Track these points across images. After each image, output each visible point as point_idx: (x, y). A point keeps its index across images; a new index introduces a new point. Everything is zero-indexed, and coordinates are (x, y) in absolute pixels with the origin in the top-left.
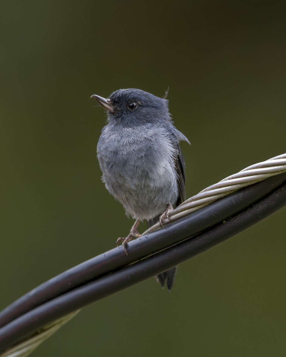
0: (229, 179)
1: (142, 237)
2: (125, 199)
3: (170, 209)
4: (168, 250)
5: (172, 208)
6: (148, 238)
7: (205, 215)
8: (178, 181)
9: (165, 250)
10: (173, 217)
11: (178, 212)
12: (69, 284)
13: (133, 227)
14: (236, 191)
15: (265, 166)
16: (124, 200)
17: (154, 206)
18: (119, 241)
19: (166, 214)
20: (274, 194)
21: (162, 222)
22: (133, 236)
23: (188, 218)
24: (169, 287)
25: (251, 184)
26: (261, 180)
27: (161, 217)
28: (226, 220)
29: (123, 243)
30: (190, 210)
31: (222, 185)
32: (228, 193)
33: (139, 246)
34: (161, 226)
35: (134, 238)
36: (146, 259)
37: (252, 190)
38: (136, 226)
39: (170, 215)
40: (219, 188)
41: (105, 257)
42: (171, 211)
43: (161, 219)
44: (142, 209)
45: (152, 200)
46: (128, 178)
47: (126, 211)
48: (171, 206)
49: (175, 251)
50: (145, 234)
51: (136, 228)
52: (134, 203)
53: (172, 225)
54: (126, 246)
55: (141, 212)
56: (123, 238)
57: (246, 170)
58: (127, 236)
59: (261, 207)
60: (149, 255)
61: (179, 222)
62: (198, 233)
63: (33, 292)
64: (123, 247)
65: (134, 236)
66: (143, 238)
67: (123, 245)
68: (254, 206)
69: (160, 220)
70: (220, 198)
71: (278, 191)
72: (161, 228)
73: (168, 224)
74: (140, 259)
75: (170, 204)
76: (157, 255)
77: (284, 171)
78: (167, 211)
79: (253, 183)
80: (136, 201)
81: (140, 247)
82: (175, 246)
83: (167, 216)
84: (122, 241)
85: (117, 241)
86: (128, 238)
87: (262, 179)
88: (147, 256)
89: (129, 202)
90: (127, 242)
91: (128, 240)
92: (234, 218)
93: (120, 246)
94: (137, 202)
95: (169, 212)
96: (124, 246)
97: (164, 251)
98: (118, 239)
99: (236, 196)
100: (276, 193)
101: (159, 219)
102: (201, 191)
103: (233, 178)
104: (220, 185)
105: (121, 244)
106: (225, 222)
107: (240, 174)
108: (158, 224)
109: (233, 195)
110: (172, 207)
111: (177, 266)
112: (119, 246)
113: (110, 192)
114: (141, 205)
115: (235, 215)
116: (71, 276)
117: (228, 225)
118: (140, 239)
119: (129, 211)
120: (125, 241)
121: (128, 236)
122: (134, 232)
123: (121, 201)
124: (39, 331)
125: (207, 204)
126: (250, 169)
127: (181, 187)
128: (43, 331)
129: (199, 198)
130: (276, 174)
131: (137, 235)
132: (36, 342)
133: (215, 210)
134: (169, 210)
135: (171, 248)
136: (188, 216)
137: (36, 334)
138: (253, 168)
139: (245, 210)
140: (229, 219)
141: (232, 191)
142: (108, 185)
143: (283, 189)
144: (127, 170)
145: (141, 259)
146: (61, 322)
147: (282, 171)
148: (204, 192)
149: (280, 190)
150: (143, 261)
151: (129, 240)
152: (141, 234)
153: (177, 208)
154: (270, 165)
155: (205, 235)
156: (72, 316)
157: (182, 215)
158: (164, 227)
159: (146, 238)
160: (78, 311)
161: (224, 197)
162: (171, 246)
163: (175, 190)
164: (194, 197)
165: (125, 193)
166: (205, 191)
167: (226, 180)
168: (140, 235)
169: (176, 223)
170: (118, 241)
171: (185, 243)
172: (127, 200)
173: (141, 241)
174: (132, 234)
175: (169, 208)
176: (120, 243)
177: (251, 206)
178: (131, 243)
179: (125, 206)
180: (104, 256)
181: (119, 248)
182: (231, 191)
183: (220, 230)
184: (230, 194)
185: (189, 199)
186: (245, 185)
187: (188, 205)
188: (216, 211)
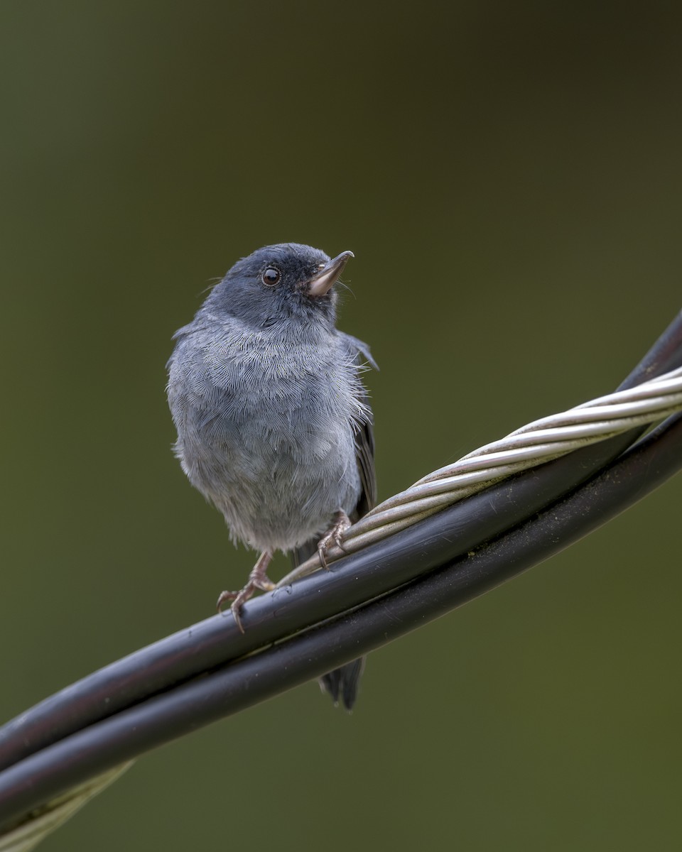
0: (483, 453)
1: (277, 591)
2: (230, 503)
3: (343, 523)
4: (339, 621)
5: (348, 521)
6: (293, 593)
7: (425, 538)
8: (359, 460)
9: (333, 620)
10: (350, 543)
11: (363, 531)
12: (107, 700)
13: (256, 566)
14: (498, 481)
15: (566, 424)
16: (226, 503)
17: (301, 520)
18: (224, 599)
19: (333, 536)
20: (587, 488)
21: (325, 555)
22: (257, 589)
23: (387, 544)
24: (348, 702)
25: (533, 466)
26: (556, 456)
27: (323, 543)
28: (475, 550)
29: (233, 605)
30: (390, 526)
31: (465, 467)
32: (479, 487)
33: (272, 611)
34: (321, 564)
35: (259, 592)
36: (287, 643)
37: (536, 479)
38: (264, 563)
39: (344, 538)
40: (459, 475)
41: (190, 636)
42: (345, 529)
43: (323, 548)
44: (270, 525)
45: (298, 507)
46: (242, 455)
47: (231, 530)
48: (345, 518)
49: (356, 624)
50: (285, 584)
51: (264, 568)
52: (251, 510)
53: (350, 562)
54: (241, 611)
55: (269, 534)
56: (234, 593)
57: (523, 432)
58: (242, 588)
59: (558, 520)
60: (295, 632)
61: (365, 554)
62: (410, 580)
63: (21, 720)
64: (234, 614)
65: (260, 587)
66: (279, 593)
67: (233, 609)
68: (540, 517)
69: (321, 551)
70: (460, 498)
71: (597, 481)
72: (321, 568)
73: (338, 559)
74: (273, 641)
75: (342, 510)
76: (313, 633)
77: (612, 435)
78: (337, 529)
79: (537, 463)
80: (255, 507)
81: (272, 613)
82: (355, 612)
83: (338, 541)
84: (231, 599)
85: (220, 599)
86: (245, 591)
87: (559, 453)
88: (288, 634)
89: (239, 508)
90: (243, 601)
91: (244, 597)
92: (494, 544)
93: (227, 612)
94: (258, 510)
95: (340, 531)
96: (235, 611)
97: (331, 623)
98: (222, 595)
99: (497, 494)
100: (593, 486)
101: (316, 549)
102: (417, 483)
103: (490, 451)
104: (461, 468)
105: (228, 607)
106: (473, 554)
107: (507, 442)
108: (315, 559)
109: (490, 491)
110: (348, 518)
111: (364, 657)
112: (223, 610)
113: (192, 480)
114: (267, 517)
115: (496, 539)
116: (112, 681)
117: (479, 563)
118: (272, 596)
119: (239, 529)
120: (237, 600)
121: (246, 587)
122: (259, 577)
123: (219, 506)
124: (36, 812)
125: (429, 512)
126: (532, 429)
127: (366, 472)
128: (46, 811)
129: (411, 497)
130: (593, 441)
131: (265, 585)
132: (29, 836)
133: (449, 526)
134: (341, 526)
135: (346, 615)
136: (385, 541)
137: (31, 818)
138: (538, 427)
139: (519, 526)
140: (481, 549)
141: (489, 482)
142: (190, 464)
143: (608, 476)
144: (244, 436)
145: (276, 643)
146: (88, 789)
147: (607, 434)
148: (422, 483)
149: (602, 478)
150: (281, 646)
151: (249, 596)
152: (276, 582)
153: (361, 521)
154: (577, 421)
155: (425, 586)
156: (113, 775)
157: (372, 538)
158: (329, 567)
159: (288, 591)
160: (128, 765)
161: (471, 496)
162: (345, 612)
163: (352, 479)
164: (401, 496)
165: (230, 488)
166: (426, 482)
167: (474, 456)
168: (273, 586)
169: (358, 557)
170: (221, 601)
171: (378, 605)
172: (234, 504)
173: (275, 599)
174: (255, 583)
175: (342, 521)
176: (225, 605)
177: (533, 518)
178: (252, 605)
179: (228, 519)
180: (188, 635)
181: (224, 616)
182: (487, 481)
183: (461, 575)
184: (483, 490)
185: (387, 502)
186: (521, 467)
187: (386, 514)
188: (452, 528)
